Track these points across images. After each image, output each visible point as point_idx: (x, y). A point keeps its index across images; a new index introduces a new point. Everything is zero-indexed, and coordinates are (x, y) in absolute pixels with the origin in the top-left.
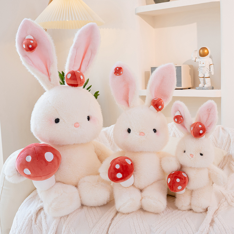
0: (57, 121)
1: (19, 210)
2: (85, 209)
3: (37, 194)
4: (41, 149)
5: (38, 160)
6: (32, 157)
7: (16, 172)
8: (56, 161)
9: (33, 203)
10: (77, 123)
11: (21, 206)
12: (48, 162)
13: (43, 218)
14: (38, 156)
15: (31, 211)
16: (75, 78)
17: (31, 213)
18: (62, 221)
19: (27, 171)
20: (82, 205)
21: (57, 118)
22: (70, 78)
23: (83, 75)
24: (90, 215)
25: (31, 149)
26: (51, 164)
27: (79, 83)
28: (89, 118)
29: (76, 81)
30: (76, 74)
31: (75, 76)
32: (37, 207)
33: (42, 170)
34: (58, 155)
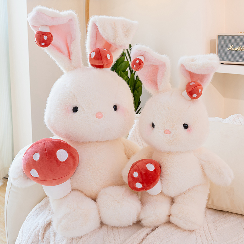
0: (75, 110)
1: (26, 220)
2: (105, 229)
3: (49, 202)
4: (52, 145)
5: (47, 159)
6: (40, 154)
7: (22, 173)
8: (71, 161)
9: (43, 213)
10: (100, 113)
11: (29, 215)
12: (60, 162)
13: (52, 235)
14: (48, 153)
15: (39, 224)
16: (100, 57)
17: (38, 227)
18: (73, 242)
19: (35, 173)
20: (102, 224)
21: (75, 106)
22: (95, 58)
23: (111, 54)
24: (109, 239)
25: (41, 145)
26: (64, 164)
27: (105, 64)
28: (115, 108)
29: (101, 61)
30: (101, 52)
31: (100, 55)
32: (46, 220)
33: (52, 172)
34: (74, 154)
